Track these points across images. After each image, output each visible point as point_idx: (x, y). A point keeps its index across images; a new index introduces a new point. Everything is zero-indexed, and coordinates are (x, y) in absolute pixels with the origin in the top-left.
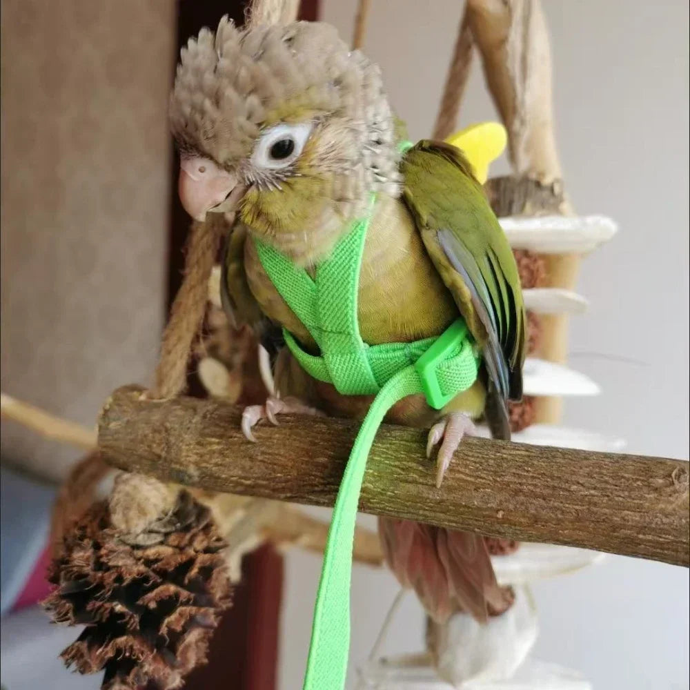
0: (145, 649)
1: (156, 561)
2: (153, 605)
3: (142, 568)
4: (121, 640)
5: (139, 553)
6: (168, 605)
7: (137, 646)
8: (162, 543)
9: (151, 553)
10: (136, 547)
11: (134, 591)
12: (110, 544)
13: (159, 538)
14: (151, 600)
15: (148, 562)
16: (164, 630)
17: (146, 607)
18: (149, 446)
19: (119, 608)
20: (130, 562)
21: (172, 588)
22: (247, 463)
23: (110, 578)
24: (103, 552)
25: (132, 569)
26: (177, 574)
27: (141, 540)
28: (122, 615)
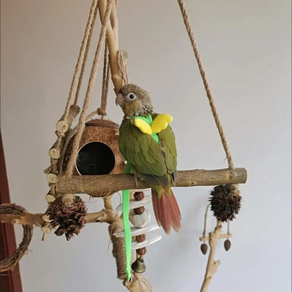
0: (76, 226)
1: (74, 210)
2: (77, 218)
3: (73, 211)
4: (71, 226)
5: (71, 209)
6: (79, 217)
7: (75, 226)
8: (74, 206)
9: (73, 208)
10: (70, 208)
11: (72, 216)
12: (64, 209)
13: (73, 205)
14: (76, 217)
15: (73, 210)
16: (79, 222)
17: (76, 219)
18: (71, 188)
19: (71, 220)
20: (70, 211)
21: (79, 214)
22: (95, 187)
23: (67, 215)
24: (63, 211)
25: (71, 212)
26: (80, 211)
27: (70, 206)
28: (71, 221)
